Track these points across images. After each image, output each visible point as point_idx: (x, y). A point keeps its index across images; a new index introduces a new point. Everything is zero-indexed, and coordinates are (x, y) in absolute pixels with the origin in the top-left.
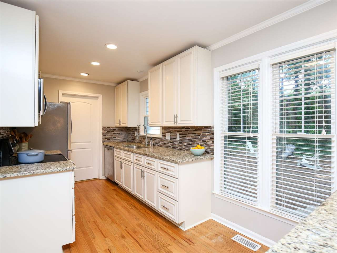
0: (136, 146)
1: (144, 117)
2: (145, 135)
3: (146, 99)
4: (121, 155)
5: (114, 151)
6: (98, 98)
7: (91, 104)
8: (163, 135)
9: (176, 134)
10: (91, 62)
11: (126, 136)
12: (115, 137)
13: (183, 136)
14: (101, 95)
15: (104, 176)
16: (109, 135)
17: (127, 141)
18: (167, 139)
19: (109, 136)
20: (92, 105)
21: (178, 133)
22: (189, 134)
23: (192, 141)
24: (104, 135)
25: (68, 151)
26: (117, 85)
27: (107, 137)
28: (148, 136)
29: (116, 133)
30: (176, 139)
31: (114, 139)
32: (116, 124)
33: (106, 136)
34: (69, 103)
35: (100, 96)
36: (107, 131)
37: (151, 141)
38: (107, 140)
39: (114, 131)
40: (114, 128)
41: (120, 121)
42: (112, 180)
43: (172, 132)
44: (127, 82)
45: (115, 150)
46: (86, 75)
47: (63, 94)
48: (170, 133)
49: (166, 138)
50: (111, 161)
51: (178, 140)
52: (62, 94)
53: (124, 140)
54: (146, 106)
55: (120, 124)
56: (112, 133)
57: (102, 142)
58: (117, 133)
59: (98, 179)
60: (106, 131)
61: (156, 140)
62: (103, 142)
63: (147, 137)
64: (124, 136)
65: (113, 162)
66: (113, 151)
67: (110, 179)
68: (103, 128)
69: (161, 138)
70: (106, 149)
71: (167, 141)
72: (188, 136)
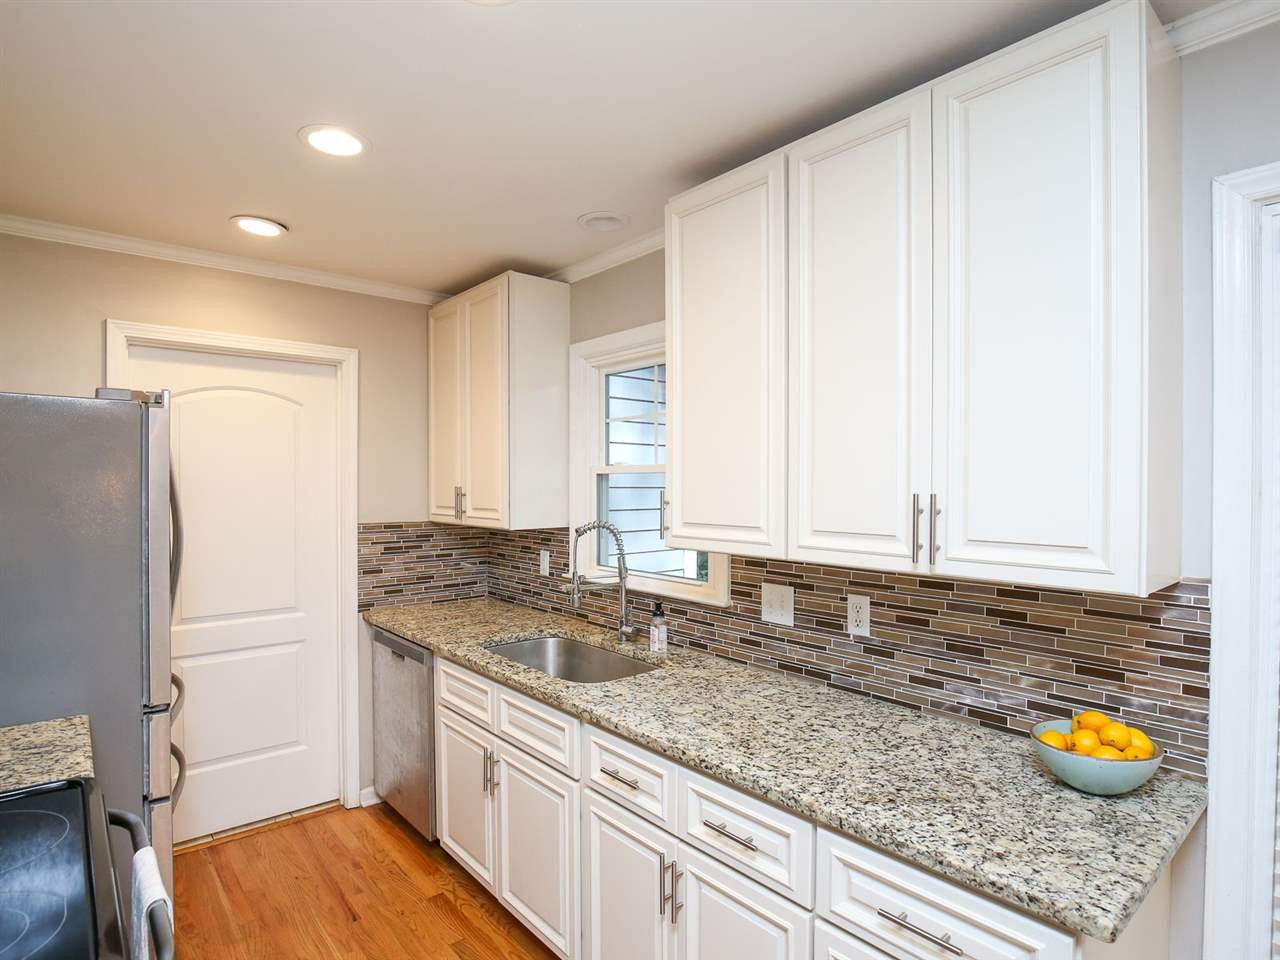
0: (554, 636)
1: (598, 475)
2: (617, 580)
3: (607, 376)
4: (484, 710)
5: (432, 670)
6: (335, 365)
7: (297, 403)
8: (733, 592)
9: (846, 599)
10: (300, 132)
11: (483, 567)
12: (428, 574)
13: (899, 619)
14: (357, 351)
15: (371, 789)
16: (395, 569)
17: (490, 593)
18: (765, 617)
19: (398, 574)
20: (301, 405)
21: (866, 594)
22: (951, 607)
23: (988, 662)
24: (368, 569)
25: (150, 710)
26: (438, 302)
27: (385, 576)
28: (633, 583)
29: (434, 553)
30: (840, 627)
31: (423, 586)
32: (434, 510)
33: (381, 571)
34: (158, 400)
35: (350, 358)
36: (383, 546)
37: (658, 620)
38: (386, 593)
39: (421, 547)
40: (424, 530)
41: (459, 495)
42: (423, 833)
43: (805, 581)
44: (502, 279)
45: (442, 666)
46: (270, 231)
47: (133, 343)
48: (791, 584)
49: (759, 612)
50: (413, 723)
51: (860, 639)
52: (125, 344)
53: (476, 588)
54: (607, 417)
55: (460, 512)
56: (414, 554)
57: (359, 606)
58: (437, 556)
59: (337, 807)
60: (379, 546)
61: (685, 613)
62: (363, 607)
63: (629, 592)
64: (474, 569)
65: (426, 732)
66: (425, 669)
67: (408, 819)
68: (365, 529)
69: (725, 611)
70: (384, 653)
71: (770, 634)
72: (947, 620)
